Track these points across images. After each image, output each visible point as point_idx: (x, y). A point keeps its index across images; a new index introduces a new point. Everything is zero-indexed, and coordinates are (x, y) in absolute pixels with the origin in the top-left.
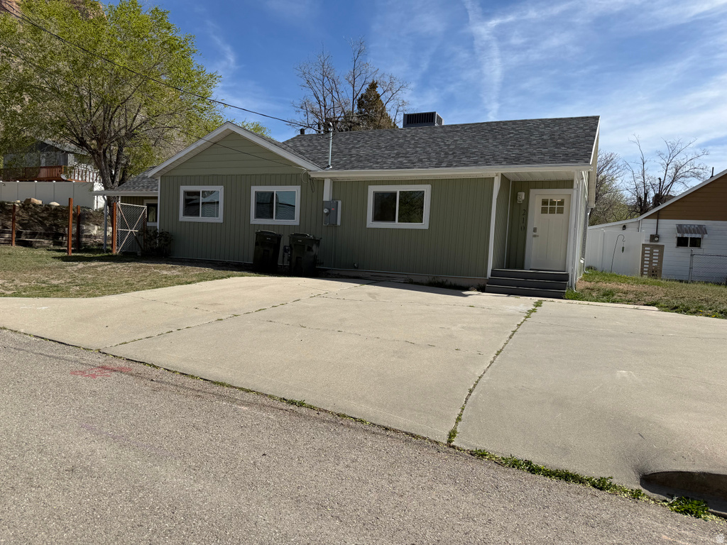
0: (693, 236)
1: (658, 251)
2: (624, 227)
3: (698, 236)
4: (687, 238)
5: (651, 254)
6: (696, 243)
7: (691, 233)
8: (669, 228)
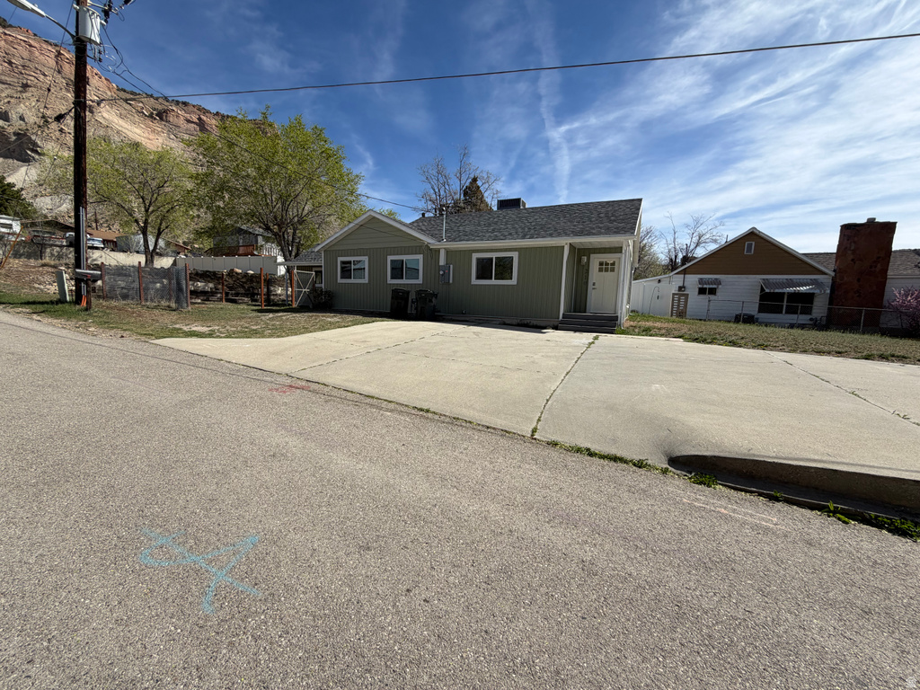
0: (711, 286)
1: (684, 298)
2: (659, 281)
3: (714, 286)
4: (706, 288)
6: (712, 291)
7: (709, 284)
8: (693, 280)
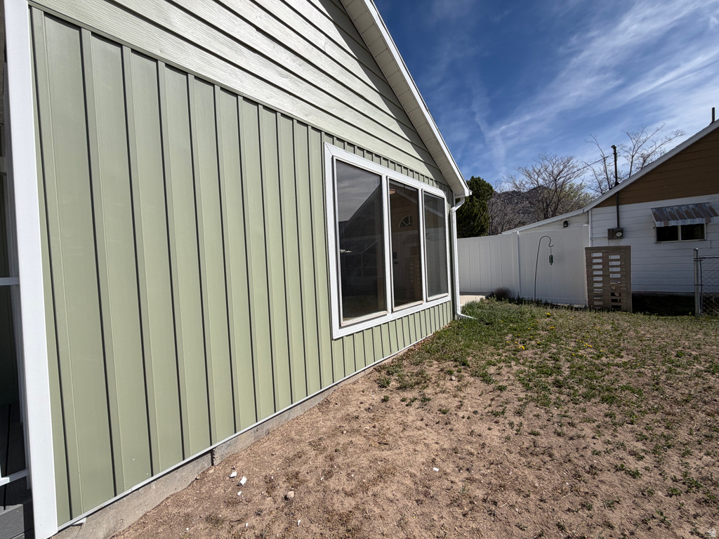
0: (689, 222)
1: (618, 257)
2: (566, 224)
4: (676, 227)
5: (606, 264)
7: (682, 217)
8: (639, 215)
